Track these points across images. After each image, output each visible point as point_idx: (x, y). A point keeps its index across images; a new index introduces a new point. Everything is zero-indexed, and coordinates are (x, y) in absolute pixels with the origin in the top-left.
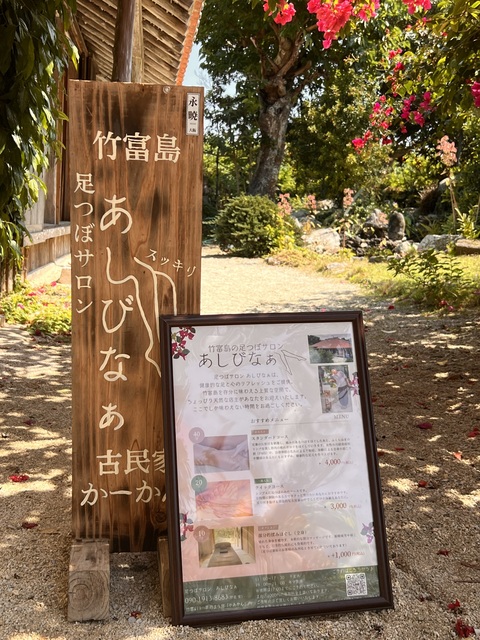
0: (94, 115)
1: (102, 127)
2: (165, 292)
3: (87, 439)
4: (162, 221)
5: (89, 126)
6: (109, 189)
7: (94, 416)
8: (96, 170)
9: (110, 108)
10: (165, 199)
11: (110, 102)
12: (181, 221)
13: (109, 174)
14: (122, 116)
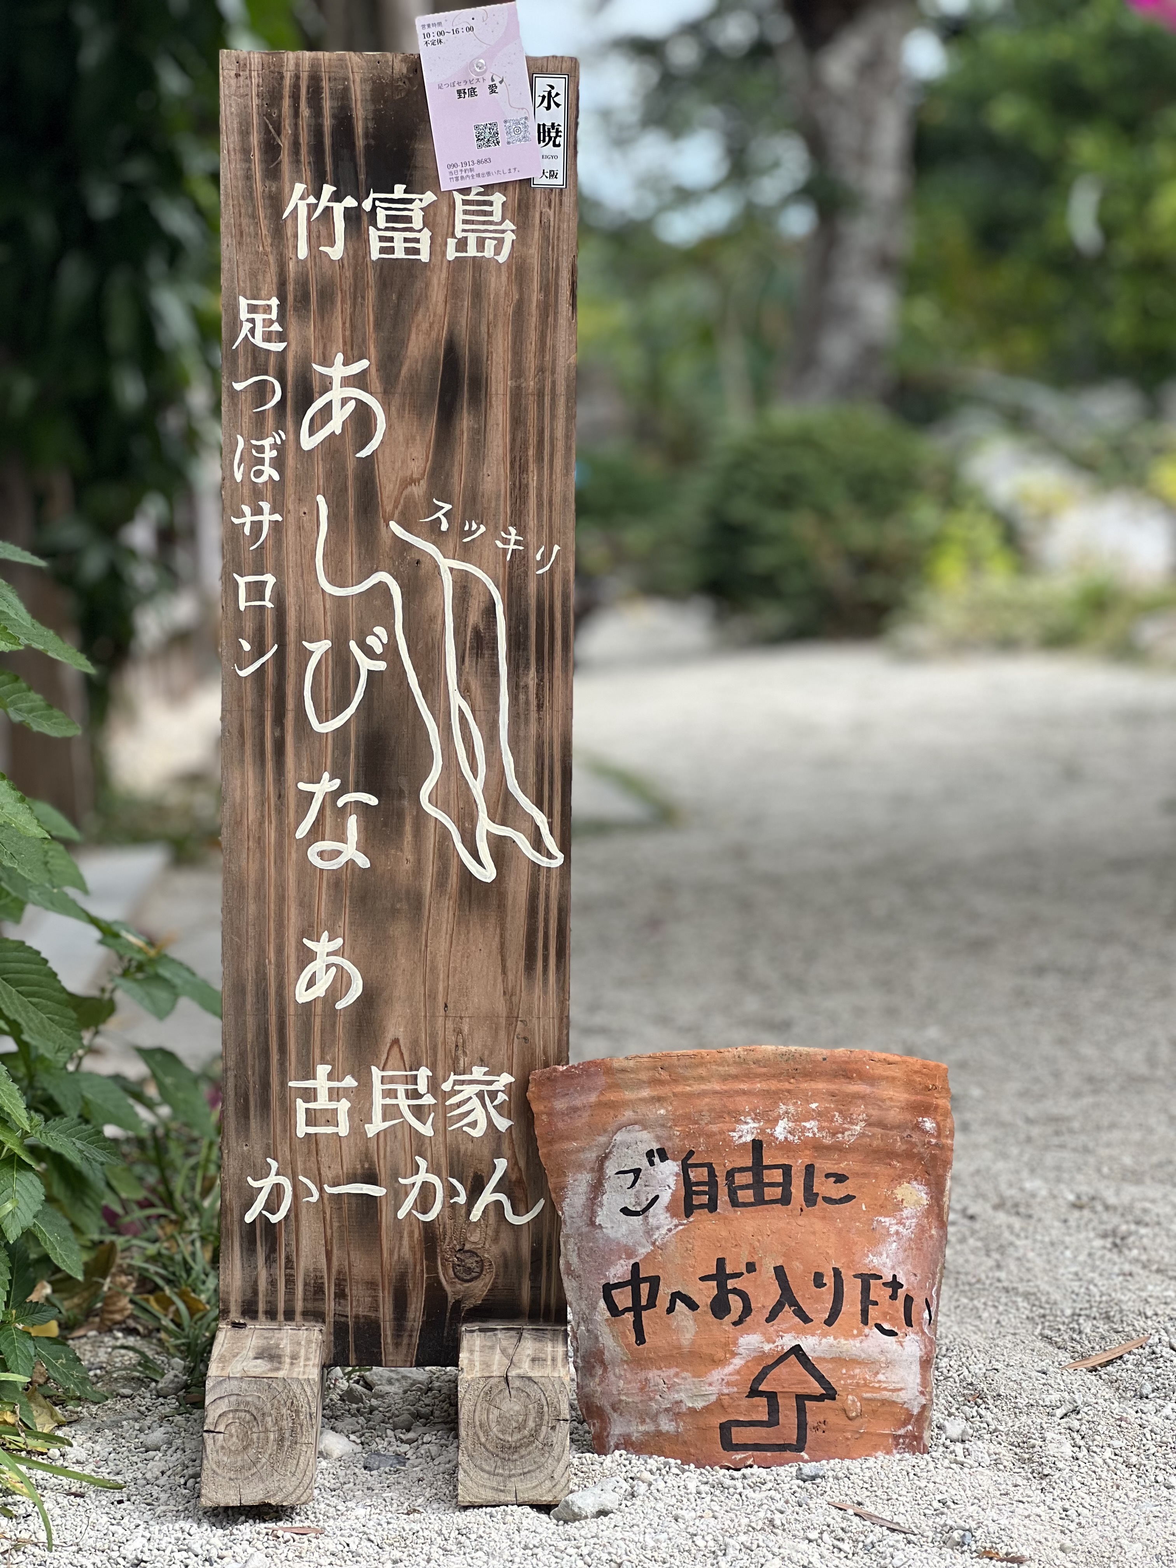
0: (285, 143)
1: (307, 171)
2: (474, 617)
3: (263, 1031)
4: (465, 422)
5: (272, 172)
6: (325, 339)
7: (280, 965)
8: (291, 287)
9: (328, 123)
10: (476, 361)
11: (327, 105)
12: (517, 421)
13: (326, 296)
14: (360, 143)
